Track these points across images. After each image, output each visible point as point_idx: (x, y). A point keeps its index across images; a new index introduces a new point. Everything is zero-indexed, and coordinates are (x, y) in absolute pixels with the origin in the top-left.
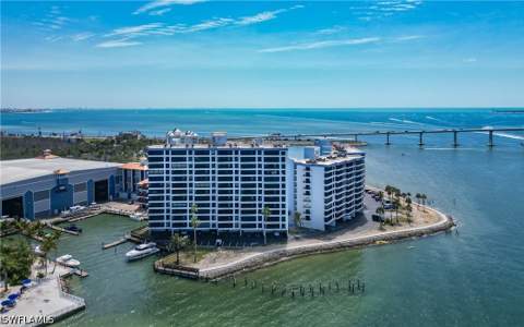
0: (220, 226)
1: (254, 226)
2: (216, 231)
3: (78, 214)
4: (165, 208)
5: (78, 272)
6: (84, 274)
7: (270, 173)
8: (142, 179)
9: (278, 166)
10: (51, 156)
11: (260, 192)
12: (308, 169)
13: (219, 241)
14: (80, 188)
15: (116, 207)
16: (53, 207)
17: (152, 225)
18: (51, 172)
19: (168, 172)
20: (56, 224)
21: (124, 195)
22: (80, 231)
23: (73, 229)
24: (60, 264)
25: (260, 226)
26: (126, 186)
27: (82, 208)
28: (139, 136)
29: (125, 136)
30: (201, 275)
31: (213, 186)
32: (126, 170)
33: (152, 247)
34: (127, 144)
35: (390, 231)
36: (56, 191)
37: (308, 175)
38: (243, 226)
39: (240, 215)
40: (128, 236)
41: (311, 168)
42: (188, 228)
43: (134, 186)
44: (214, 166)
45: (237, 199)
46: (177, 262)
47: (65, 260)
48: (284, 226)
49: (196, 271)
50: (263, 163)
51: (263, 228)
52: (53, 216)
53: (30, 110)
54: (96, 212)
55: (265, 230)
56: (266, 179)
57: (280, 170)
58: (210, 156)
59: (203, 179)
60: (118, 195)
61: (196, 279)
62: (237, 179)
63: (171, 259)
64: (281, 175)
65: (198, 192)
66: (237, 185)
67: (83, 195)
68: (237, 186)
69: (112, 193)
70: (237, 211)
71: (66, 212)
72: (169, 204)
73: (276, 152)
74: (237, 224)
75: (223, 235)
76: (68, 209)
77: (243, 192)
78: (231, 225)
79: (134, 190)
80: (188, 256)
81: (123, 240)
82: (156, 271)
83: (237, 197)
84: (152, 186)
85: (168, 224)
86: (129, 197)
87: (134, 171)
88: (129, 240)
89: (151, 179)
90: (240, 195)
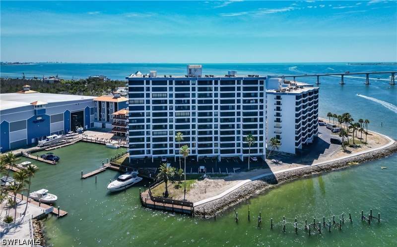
0: (200, 152)
1: (233, 151)
2: (195, 157)
3: (55, 143)
4: (145, 136)
5: (55, 210)
6: (62, 213)
7: (249, 102)
8: (116, 111)
9: (256, 95)
10: (31, 91)
11: (239, 120)
12: (278, 98)
13: (202, 167)
14: (57, 118)
15: (91, 135)
16: (30, 137)
17: (132, 153)
18: (29, 104)
19: (148, 102)
20: (32, 152)
21: (99, 125)
22: (57, 160)
23: (50, 157)
24: (35, 200)
25: (239, 151)
26: (100, 116)
27: (59, 137)
28: (105, 79)
29: (94, 79)
30: (196, 209)
31: (193, 115)
32: (100, 102)
33: (134, 176)
34: (96, 85)
35: (355, 154)
36: (33, 121)
37: (279, 103)
38: (222, 152)
39: (219, 142)
40: (108, 165)
41: (282, 96)
42: (168, 155)
43: (108, 117)
44: (194, 95)
45: (216, 127)
46: (166, 194)
47: (41, 195)
48: (261, 151)
49: (190, 204)
50: (242, 92)
51: (241, 153)
52: (30, 146)
53: (18, 63)
54: (73, 141)
55: (243, 155)
56: (245, 108)
57: (259, 98)
58: (191, 86)
59: (184, 108)
60: (93, 124)
61: (191, 214)
62: (216, 108)
63: (159, 190)
64: (259, 104)
65: (178, 121)
66: (216, 113)
67: (59, 125)
68: (216, 115)
69: (88, 123)
70: (216, 139)
71: (43, 142)
72: (150, 132)
73: (255, 82)
74: (216, 151)
75: (203, 161)
76: (45, 138)
77: (222, 120)
78: (211, 151)
79: (108, 120)
80: (177, 187)
81: (102, 169)
82: (144, 205)
83: (216, 125)
84: (132, 115)
85: (149, 152)
86: (104, 126)
87: (108, 103)
88: (108, 168)
89: (131, 108)
90: (219, 123)
